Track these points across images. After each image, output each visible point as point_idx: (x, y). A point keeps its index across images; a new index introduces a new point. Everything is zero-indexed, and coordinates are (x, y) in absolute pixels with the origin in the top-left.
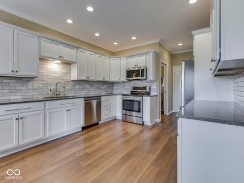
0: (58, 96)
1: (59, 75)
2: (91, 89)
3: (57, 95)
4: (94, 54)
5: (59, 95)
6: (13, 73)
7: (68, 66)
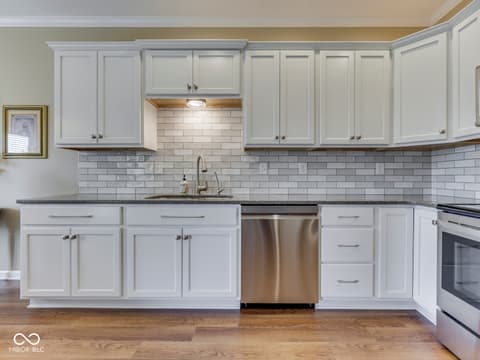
0: (203, 193)
1: (209, 140)
2: (311, 178)
3: (200, 190)
4: (311, 53)
5: (205, 190)
6: (94, 141)
7: (235, 113)
